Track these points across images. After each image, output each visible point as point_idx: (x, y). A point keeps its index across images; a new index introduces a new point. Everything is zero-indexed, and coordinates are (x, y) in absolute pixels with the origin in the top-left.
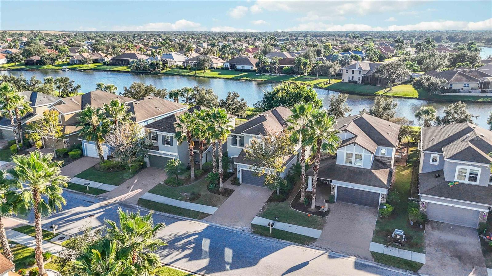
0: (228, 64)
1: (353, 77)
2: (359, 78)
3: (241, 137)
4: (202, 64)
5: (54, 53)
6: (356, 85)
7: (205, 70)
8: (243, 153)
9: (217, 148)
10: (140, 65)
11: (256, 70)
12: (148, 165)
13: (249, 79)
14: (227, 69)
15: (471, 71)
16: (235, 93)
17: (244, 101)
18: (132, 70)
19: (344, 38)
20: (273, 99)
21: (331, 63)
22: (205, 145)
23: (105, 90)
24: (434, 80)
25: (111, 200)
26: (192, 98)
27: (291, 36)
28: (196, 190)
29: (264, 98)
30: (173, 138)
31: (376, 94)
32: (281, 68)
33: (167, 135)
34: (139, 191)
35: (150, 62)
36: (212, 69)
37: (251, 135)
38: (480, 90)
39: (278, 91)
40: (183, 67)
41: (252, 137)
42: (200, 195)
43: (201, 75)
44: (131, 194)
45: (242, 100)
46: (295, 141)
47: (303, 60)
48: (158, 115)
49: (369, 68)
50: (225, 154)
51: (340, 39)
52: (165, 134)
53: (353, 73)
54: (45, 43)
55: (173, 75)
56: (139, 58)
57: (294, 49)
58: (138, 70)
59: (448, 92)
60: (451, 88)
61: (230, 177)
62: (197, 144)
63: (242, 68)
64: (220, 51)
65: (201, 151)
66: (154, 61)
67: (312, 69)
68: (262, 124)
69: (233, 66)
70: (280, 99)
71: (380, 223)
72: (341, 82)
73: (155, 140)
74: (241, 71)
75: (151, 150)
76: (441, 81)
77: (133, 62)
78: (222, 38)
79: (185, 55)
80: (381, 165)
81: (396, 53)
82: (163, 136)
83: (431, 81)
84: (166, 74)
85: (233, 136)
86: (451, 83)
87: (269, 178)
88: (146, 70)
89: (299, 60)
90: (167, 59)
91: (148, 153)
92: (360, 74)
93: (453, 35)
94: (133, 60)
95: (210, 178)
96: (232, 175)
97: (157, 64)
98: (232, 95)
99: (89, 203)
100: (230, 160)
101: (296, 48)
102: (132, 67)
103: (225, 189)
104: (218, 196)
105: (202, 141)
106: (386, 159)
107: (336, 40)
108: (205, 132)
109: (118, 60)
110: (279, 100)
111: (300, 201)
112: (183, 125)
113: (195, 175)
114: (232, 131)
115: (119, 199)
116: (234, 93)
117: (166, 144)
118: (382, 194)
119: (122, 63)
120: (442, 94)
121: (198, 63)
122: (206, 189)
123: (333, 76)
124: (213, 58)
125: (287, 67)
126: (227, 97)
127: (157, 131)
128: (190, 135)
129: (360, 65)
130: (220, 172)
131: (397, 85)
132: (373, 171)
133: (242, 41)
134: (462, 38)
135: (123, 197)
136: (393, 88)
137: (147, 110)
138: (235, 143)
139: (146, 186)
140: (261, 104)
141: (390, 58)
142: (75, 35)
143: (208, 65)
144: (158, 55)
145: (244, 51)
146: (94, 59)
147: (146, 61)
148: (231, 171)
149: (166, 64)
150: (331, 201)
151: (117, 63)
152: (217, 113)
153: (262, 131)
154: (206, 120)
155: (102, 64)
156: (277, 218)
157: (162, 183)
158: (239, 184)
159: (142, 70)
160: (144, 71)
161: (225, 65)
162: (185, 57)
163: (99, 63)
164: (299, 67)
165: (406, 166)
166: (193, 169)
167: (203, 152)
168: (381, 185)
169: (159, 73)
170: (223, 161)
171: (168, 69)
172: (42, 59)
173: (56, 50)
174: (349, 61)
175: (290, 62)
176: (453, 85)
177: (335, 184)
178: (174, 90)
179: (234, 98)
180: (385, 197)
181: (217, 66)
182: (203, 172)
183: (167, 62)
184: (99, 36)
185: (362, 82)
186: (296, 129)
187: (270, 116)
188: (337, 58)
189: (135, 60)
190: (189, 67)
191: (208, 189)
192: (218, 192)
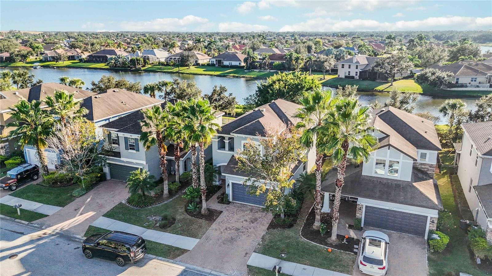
0: (214, 60)
1: (349, 72)
2: (357, 72)
3: (230, 138)
4: (186, 59)
5: (25, 50)
6: (353, 81)
7: (189, 66)
8: (233, 161)
9: (198, 155)
10: (119, 61)
11: (244, 66)
12: (108, 177)
13: (237, 75)
14: (213, 65)
15: (477, 65)
16: (223, 86)
17: (233, 96)
18: (110, 67)
19: (331, 37)
20: (268, 92)
21: (325, 57)
22: (181, 150)
23: (70, 85)
24: (439, 73)
25: (48, 229)
26: (170, 93)
27: (278, 36)
28: (169, 213)
29: (257, 91)
30: (139, 140)
31: (376, 89)
32: (271, 64)
33: (130, 137)
34: (91, 214)
35: (130, 58)
36: (197, 65)
37: (243, 136)
38: (489, 84)
39: (274, 82)
40: (166, 63)
41: (245, 139)
42: (174, 219)
43: (185, 72)
44: (79, 219)
45: (231, 94)
46: (308, 144)
47: (295, 55)
48: (124, 112)
49: (367, 63)
50: (209, 161)
51: (328, 38)
52: (128, 135)
53: (349, 68)
54: (21, 41)
55: (155, 71)
56: (118, 54)
57: (283, 46)
58: (117, 67)
59: (455, 87)
60: (457, 82)
61: (217, 191)
62: (171, 149)
63: (229, 64)
64: (206, 47)
65: (178, 158)
66: (134, 57)
67: (305, 65)
68: (258, 121)
69: (219, 62)
70: (276, 91)
71: (434, 261)
72: (337, 78)
73: (117, 143)
74: (228, 67)
75: (110, 157)
76: (447, 74)
77: (111, 59)
78: (208, 37)
79: (168, 51)
80: (420, 175)
81: (388, 51)
82: (126, 139)
83: (437, 74)
84: (147, 71)
85: (219, 137)
86: (458, 77)
87: (272, 197)
88: (126, 67)
89: (291, 55)
90: (149, 55)
91: (108, 161)
92: (357, 68)
93: (439, 34)
94: (111, 56)
95: (188, 195)
96: (218, 190)
97: (137, 60)
98: (218, 89)
99: (16, 234)
100: (216, 169)
101: (285, 45)
102: (111, 64)
103: (209, 210)
104: (200, 221)
105: (178, 145)
106: (427, 167)
107: (324, 39)
108: (180, 132)
109: (95, 56)
110: (276, 93)
111: (314, 227)
112: (151, 122)
113: (170, 191)
114: (218, 131)
115: (60, 228)
116: (221, 87)
117: (131, 149)
118: (431, 218)
119: (100, 60)
120: (449, 89)
121: (183, 59)
122: (183, 210)
123: (327, 71)
124: (198, 54)
125: (278, 63)
126: (212, 91)
127: (118, 131)
128: (161, 136)
129: (357, 59)
130: (202, 188)
131: (398, 80)
132: (414, 184)
133: (229, 40)
134: (448, 37)
135: (65, 225)
136: (394, 83)
137: (110, 105)
138: (222, 146)
139: (101, 206)
140: (253, 98)
141: (382, 55)
142: (56, 34)
143: (192, 61)
144: (137, 50)
145: (231, 48)
146: (69, 56)
147: (125, 58)
148: (217, 183)
149: (147, 61)
150: (357, 227)
151: (94, 59)
152: (197, 106)
153: (259, 130)
154: (181, 116)
155: (78, 61)
156: (283, 255)
157: (123, 202)
158: (229, 203)
159: (122, 67)
160: (123, 68)
161: (210, 61)
162: (168, 54)
163: (75, 60)
164: (290, 63)
165: (440, 173)
166: (166, 182)
167: (181, 159)
168: (429, 205)
169: (140, 69)
170: (206, 171)
171: (150, 66)
172: (12, 55)
173: (30, 48)
174: (344, 55)
175: (281, 57)
176: (460, 79)
177: (362, 204)
178: (150, 84)
179: (221, 92)
180: (436, 222)
181: (203, 63)
182: (180, 186)
183: (148, 59)
184: (80, 35)
185: (360, 77)
186: (308, 127)
187: (267, 110)
188: (332, 52)
189: (114, 56)
190: (172, 64)
191: (186, 210)
192: (199, 215)
